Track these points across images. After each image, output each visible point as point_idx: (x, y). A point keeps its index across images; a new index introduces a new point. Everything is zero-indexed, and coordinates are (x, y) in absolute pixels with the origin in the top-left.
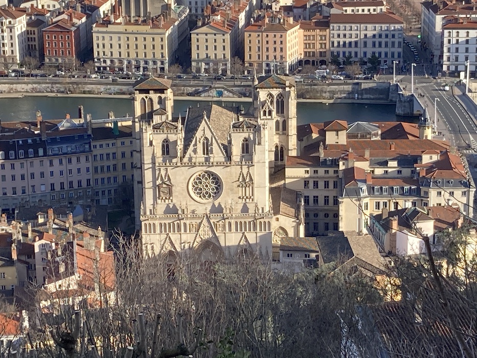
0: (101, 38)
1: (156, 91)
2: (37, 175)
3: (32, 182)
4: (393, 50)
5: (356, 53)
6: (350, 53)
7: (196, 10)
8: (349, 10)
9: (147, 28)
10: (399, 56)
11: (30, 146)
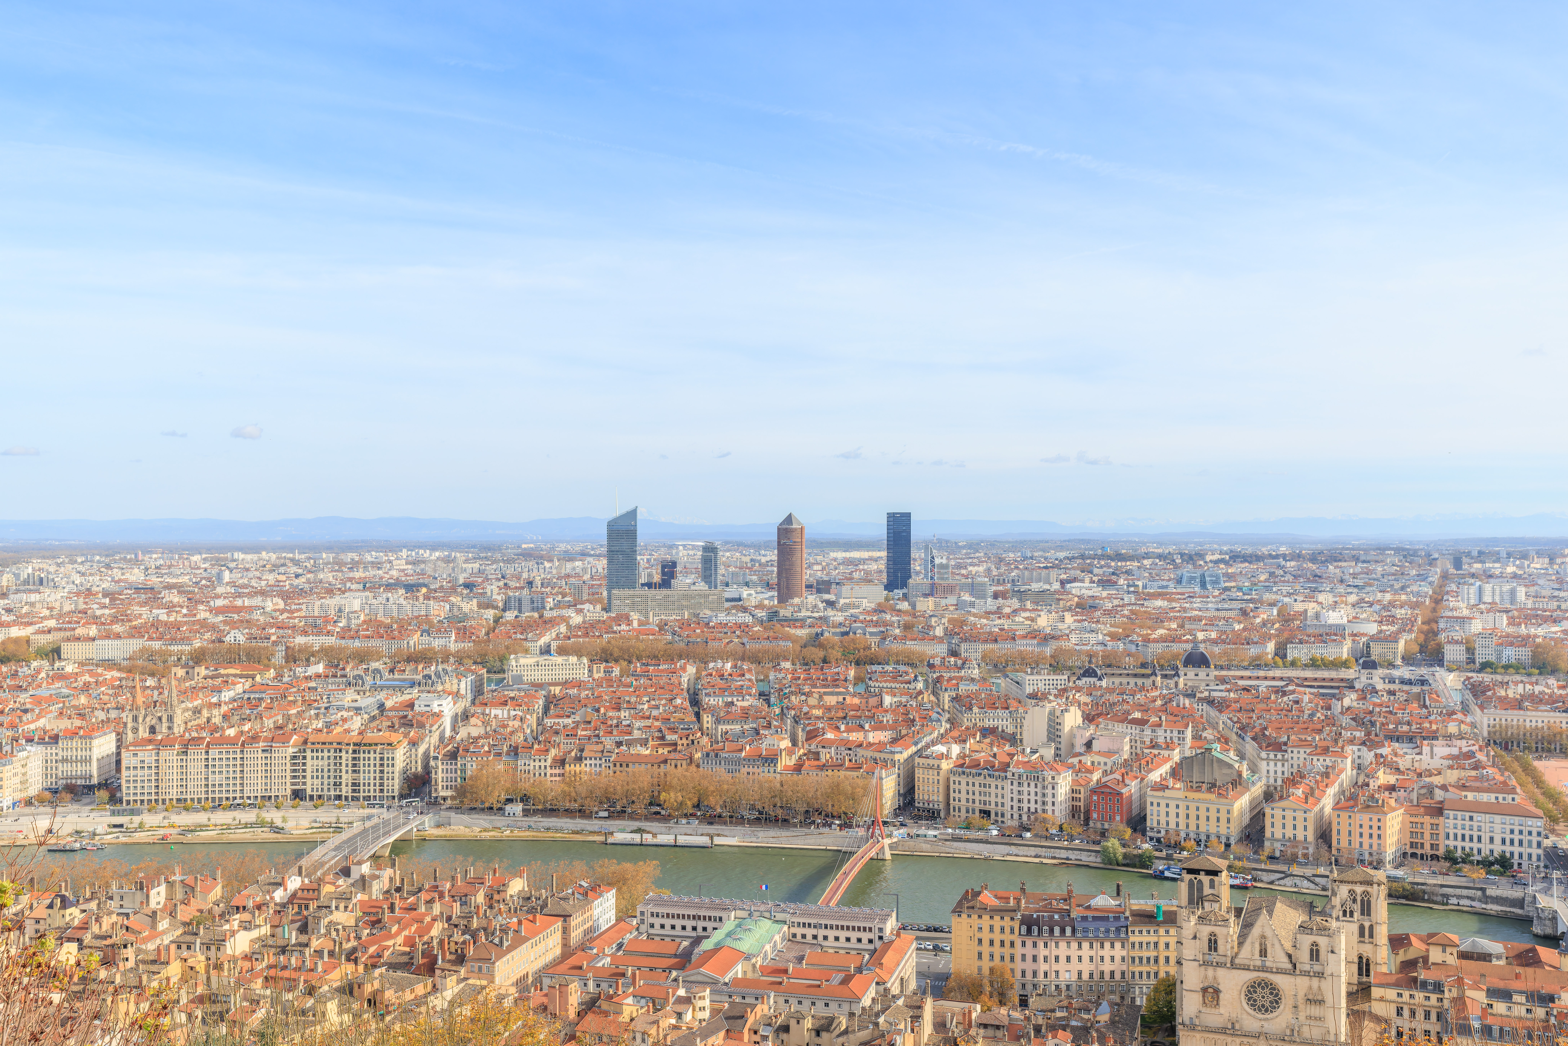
0: (1155, 804)
1: (1209, 873)
2: (1063, 959)
3: (1055, 967)
4: (1529, 850)
5: (1479, 851)
6: (1471, 849)
7: (1276, 781)
8: (1470, 796)
9: (1212, 797)
10: (1539, 859)
11: (1057, 923)
